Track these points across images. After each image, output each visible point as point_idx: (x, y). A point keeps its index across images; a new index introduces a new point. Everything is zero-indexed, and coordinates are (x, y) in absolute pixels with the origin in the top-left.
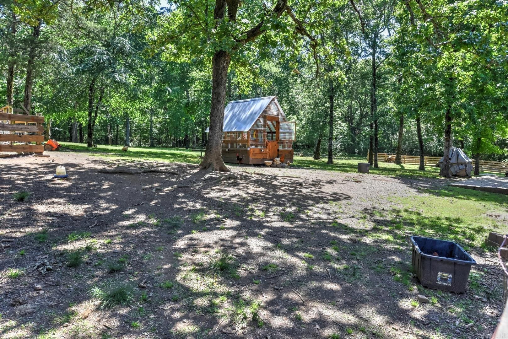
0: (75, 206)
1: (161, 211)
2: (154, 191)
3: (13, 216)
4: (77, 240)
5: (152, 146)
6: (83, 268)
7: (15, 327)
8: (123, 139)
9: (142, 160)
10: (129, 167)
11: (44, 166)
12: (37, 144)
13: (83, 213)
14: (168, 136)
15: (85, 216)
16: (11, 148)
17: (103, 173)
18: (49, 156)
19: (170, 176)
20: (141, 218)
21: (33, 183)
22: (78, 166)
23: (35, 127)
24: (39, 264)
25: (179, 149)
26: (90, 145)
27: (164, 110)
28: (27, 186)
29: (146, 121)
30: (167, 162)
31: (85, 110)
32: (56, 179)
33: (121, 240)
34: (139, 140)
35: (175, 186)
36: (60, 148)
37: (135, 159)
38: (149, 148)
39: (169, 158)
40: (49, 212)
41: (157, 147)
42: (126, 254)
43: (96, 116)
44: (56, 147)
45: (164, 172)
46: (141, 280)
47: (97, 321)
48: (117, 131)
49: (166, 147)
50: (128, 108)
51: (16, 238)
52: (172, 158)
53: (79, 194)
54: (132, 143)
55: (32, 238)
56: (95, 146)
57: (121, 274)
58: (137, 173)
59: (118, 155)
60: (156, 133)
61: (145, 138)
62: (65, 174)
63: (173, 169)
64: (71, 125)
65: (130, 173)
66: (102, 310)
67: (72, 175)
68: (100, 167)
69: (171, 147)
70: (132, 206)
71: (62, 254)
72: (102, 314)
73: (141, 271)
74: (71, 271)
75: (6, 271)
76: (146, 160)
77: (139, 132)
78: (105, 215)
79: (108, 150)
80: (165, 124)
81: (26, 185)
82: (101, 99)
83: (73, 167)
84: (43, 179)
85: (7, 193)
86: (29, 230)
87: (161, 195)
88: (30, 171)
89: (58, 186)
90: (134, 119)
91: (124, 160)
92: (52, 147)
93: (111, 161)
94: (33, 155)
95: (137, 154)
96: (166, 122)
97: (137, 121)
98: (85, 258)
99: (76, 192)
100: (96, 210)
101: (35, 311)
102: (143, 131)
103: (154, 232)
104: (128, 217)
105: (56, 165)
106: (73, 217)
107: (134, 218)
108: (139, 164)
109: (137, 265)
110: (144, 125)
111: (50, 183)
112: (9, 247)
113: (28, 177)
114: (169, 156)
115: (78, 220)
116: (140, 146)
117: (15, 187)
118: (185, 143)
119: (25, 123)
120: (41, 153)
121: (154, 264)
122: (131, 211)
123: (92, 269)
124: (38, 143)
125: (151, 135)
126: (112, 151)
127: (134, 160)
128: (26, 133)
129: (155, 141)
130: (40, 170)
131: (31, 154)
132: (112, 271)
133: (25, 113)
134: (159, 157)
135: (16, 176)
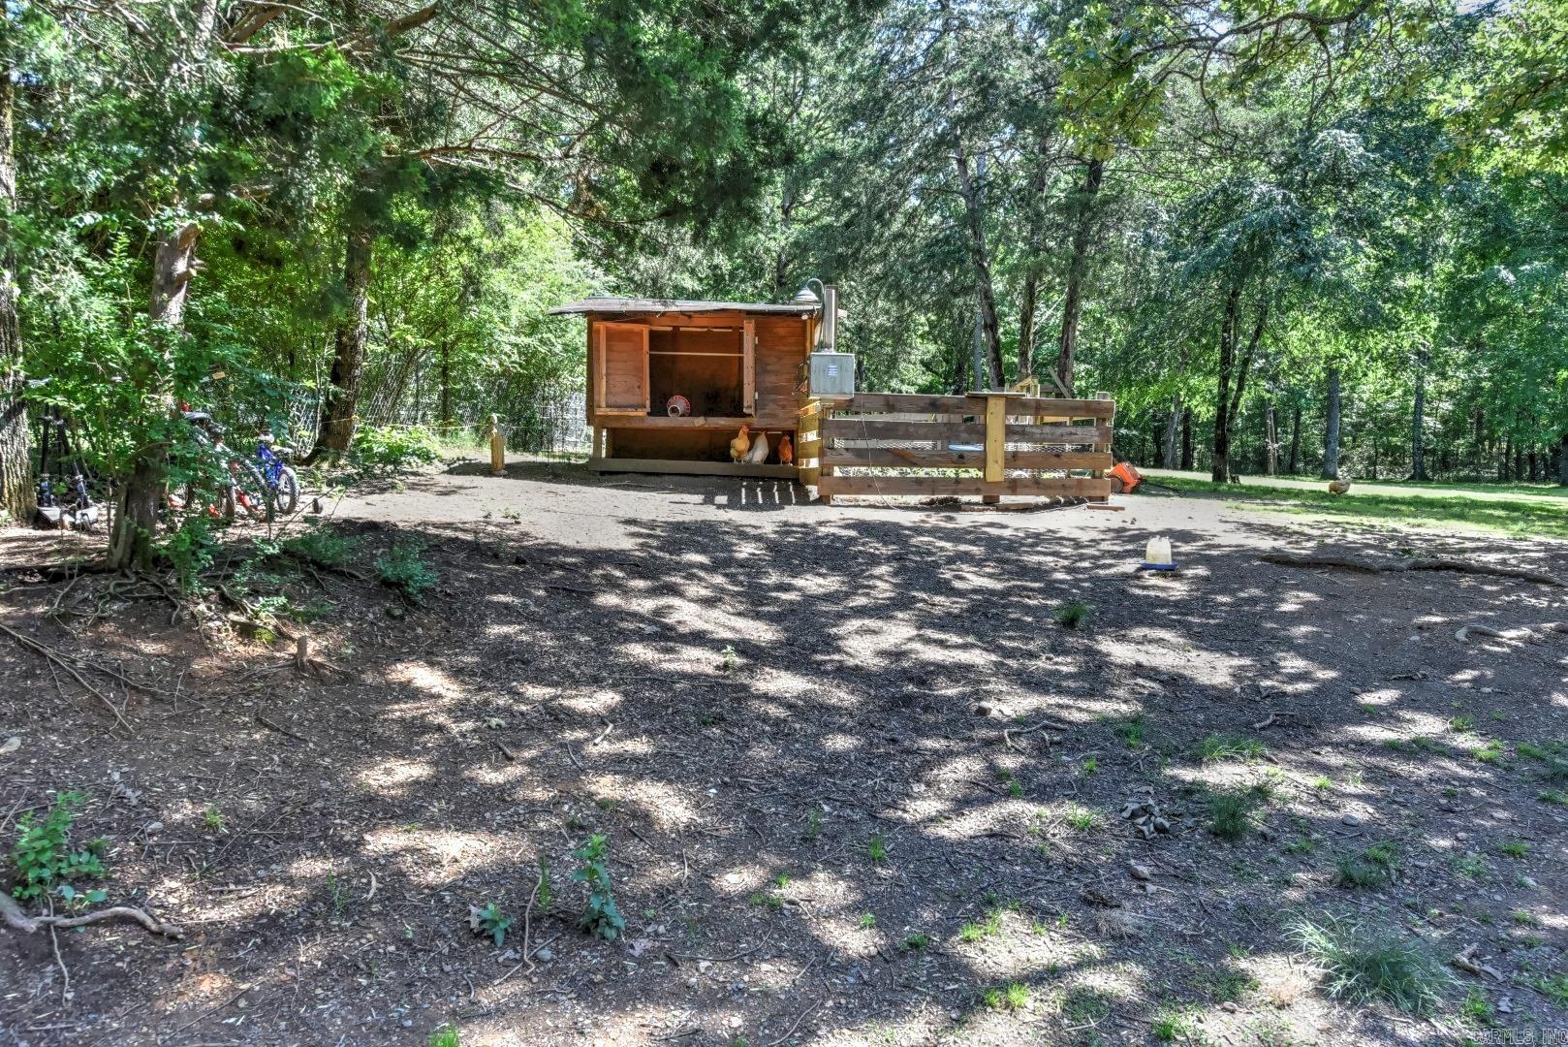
0: (1204, 654)
1: (1499, 712)
2: (1461, 635)
3: (1056, 663)
4: (1226, 758)
5: (1420, 477)
6: (1255, 848)
7: (1101, 962)
8: (1314, 455)
9: (1403, 526)
10: (1357, 549)
11: (1112, 535)
12: (1094, 477)
13: (1228, 679)
14: (1480, 440)
15: (1237, 690)
16: (1037, 485)
17: (1277, 562)
18: (1123, 509)
19: (1519, 587)
20: (1428, 725)
21: (1090, 579)
22: (1201, 538)
23: (1093, 430)
24: (1136, 806)
25: (1527, 488)
26: (1219, 477)
27: (1469, 348)
28: (1079, 588)
29: (1399, 392)
30: (1498, 534)
31: (1211, 372)
32: (1146, 574)
33: (1362, 789)
34: (1369, 458)
35: (1548, 626)
36: (1142, 487)
37: (1376, 521)
38: (1405, 483)
39: (1502, 522)
40: (1139, 665)
41: (1438, 482)
42: (1387, 837)
43: (1241, 388)
44: (1133, 482)
45: (1493, 572)
46: (1455, 944)
47: (1321, 1031)
48: (1296, 433)
49: (1473, 482)
50: (1342, 356)
51: (1070, 723)
52: (1515, 521)
53: (1212, 621)
54: (1344, 468)
55: (1109, 730)
56: (1233, 479)
57: (1378, 900)
58: (1391, 569)
59: (1312, 506)
60: (1435, 434)
61: (1390, 450)
62: (1169, 562)
63: (1533, 561)
64: (1161, 420)
65: (1366, 570)
66: (1333, 1000)
67: (1188, 564)
68: (1266, 544)
69: (1492, 480)
70: (1386, 680)
71: (1190, 791)
72: (1335, 1012)
73: (1453, 910)
74: (1221, 848)
75: (1059, 806)
76: (1413, 526)
77: (1370, 433)
78: (1297, 695)
79: (1274, 490)
80: (1472, 398)
81: (1076, 583)
82: (1258, 334)
83: (1187, 542)
84: (1112, 571)
85: (1035, 602)
86: (1098, 706)
87: (1491, 654)
88: (1082, 547)
89: (1152, 593)
90: (1353, 389)
91: (1337, 524)
92: (1124, 484)
93: (1296, 528)
94: (1084, 505)
95: (1373, 505)
96: (1476, 391)
97: (1365, 396)
98: (1256, 818)
99: (1203, 616)
100: (1267, 677)
101: (1142, 934)
102: (1386, 427)
103: (1482, 783)
104: (1373, 715)
105: (1144, 536)
106: (1203, 689)
107: (1398, 719)
108: (1392, 539)
109: (1432, 884)
110: (1390, 406)
111: (1132, 582)
112: (1059, 743)
113: (1079, 564)
114: (1502, 513)
115: (1219, 698)
116: (1372, 478)
117: (1051, 589)
118: (1553, 465)
119: (1066, 419)
120: (1103, 499)
121: (1498, 898)
122: (1384, 696)
123: (1282, 859)
124: (1097, 473)
125: (1416, 440)
126: (1289, 494)
127: (1373, 526)
128: (1068, 447)
129: (1428, 460)
130: (1105, 546)
131: (1081, 502)
132: (1347, 883)
133: (1059, 395)
134: (1461, 517)
135: (1050, 559)
